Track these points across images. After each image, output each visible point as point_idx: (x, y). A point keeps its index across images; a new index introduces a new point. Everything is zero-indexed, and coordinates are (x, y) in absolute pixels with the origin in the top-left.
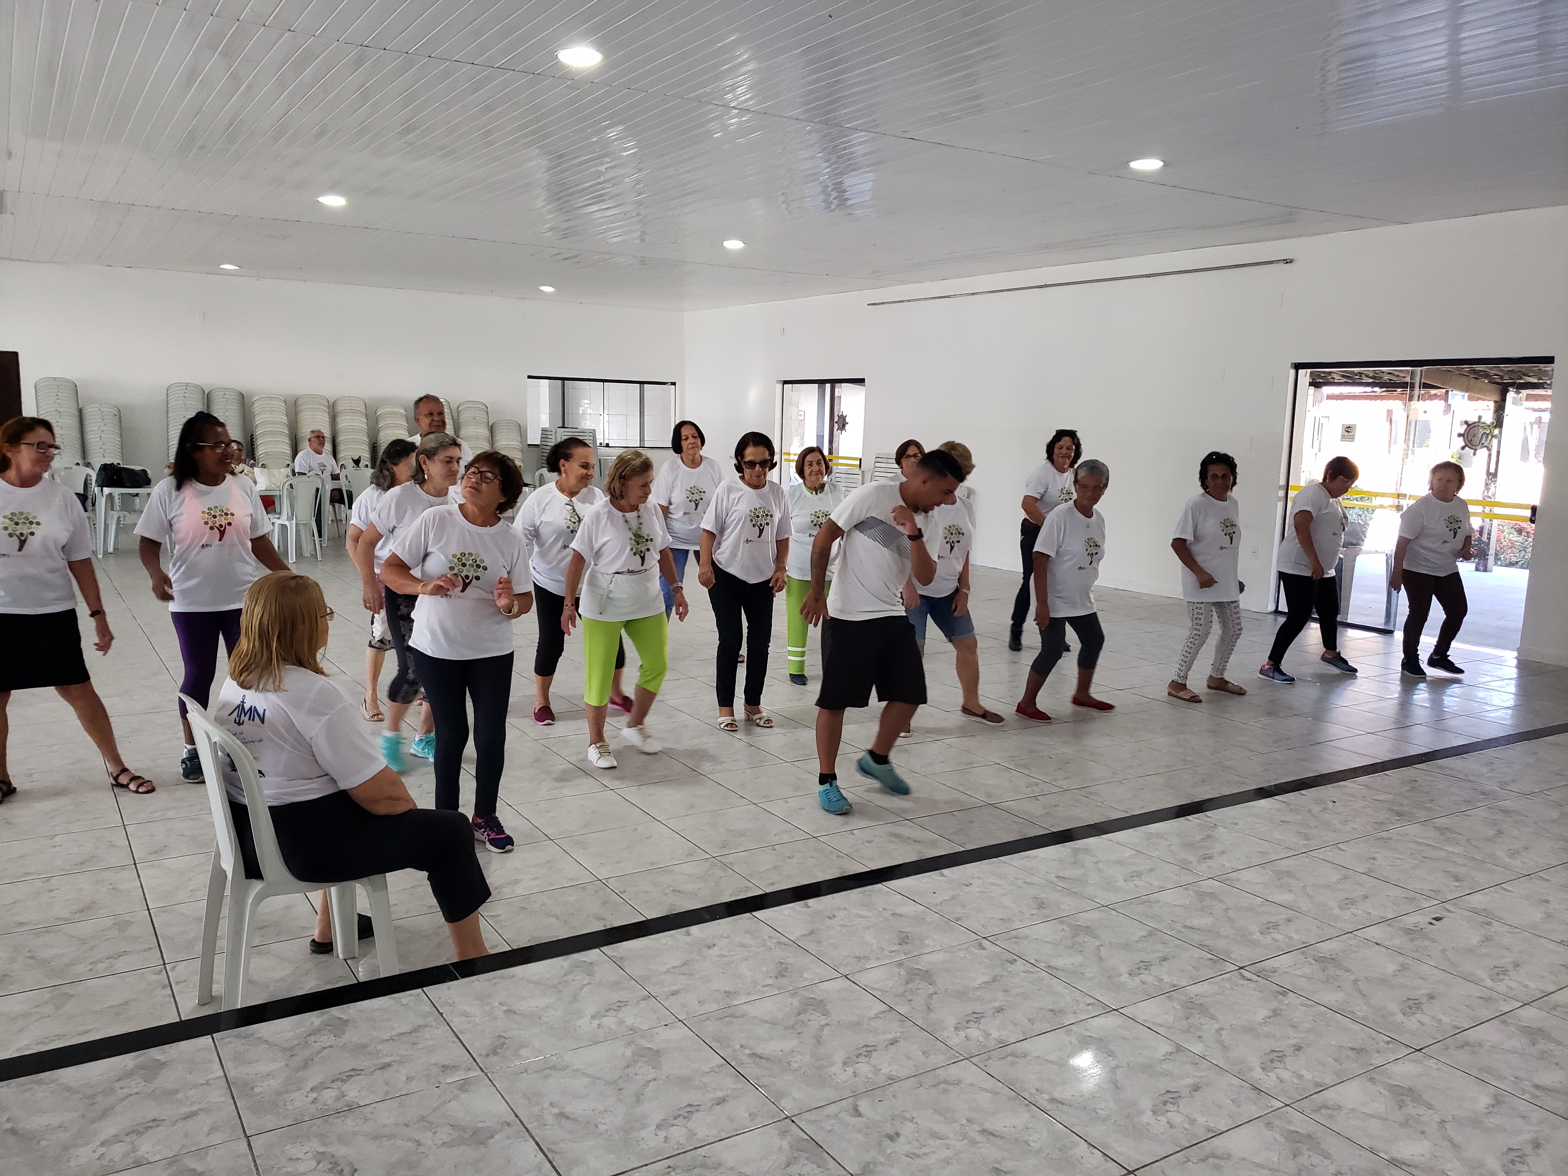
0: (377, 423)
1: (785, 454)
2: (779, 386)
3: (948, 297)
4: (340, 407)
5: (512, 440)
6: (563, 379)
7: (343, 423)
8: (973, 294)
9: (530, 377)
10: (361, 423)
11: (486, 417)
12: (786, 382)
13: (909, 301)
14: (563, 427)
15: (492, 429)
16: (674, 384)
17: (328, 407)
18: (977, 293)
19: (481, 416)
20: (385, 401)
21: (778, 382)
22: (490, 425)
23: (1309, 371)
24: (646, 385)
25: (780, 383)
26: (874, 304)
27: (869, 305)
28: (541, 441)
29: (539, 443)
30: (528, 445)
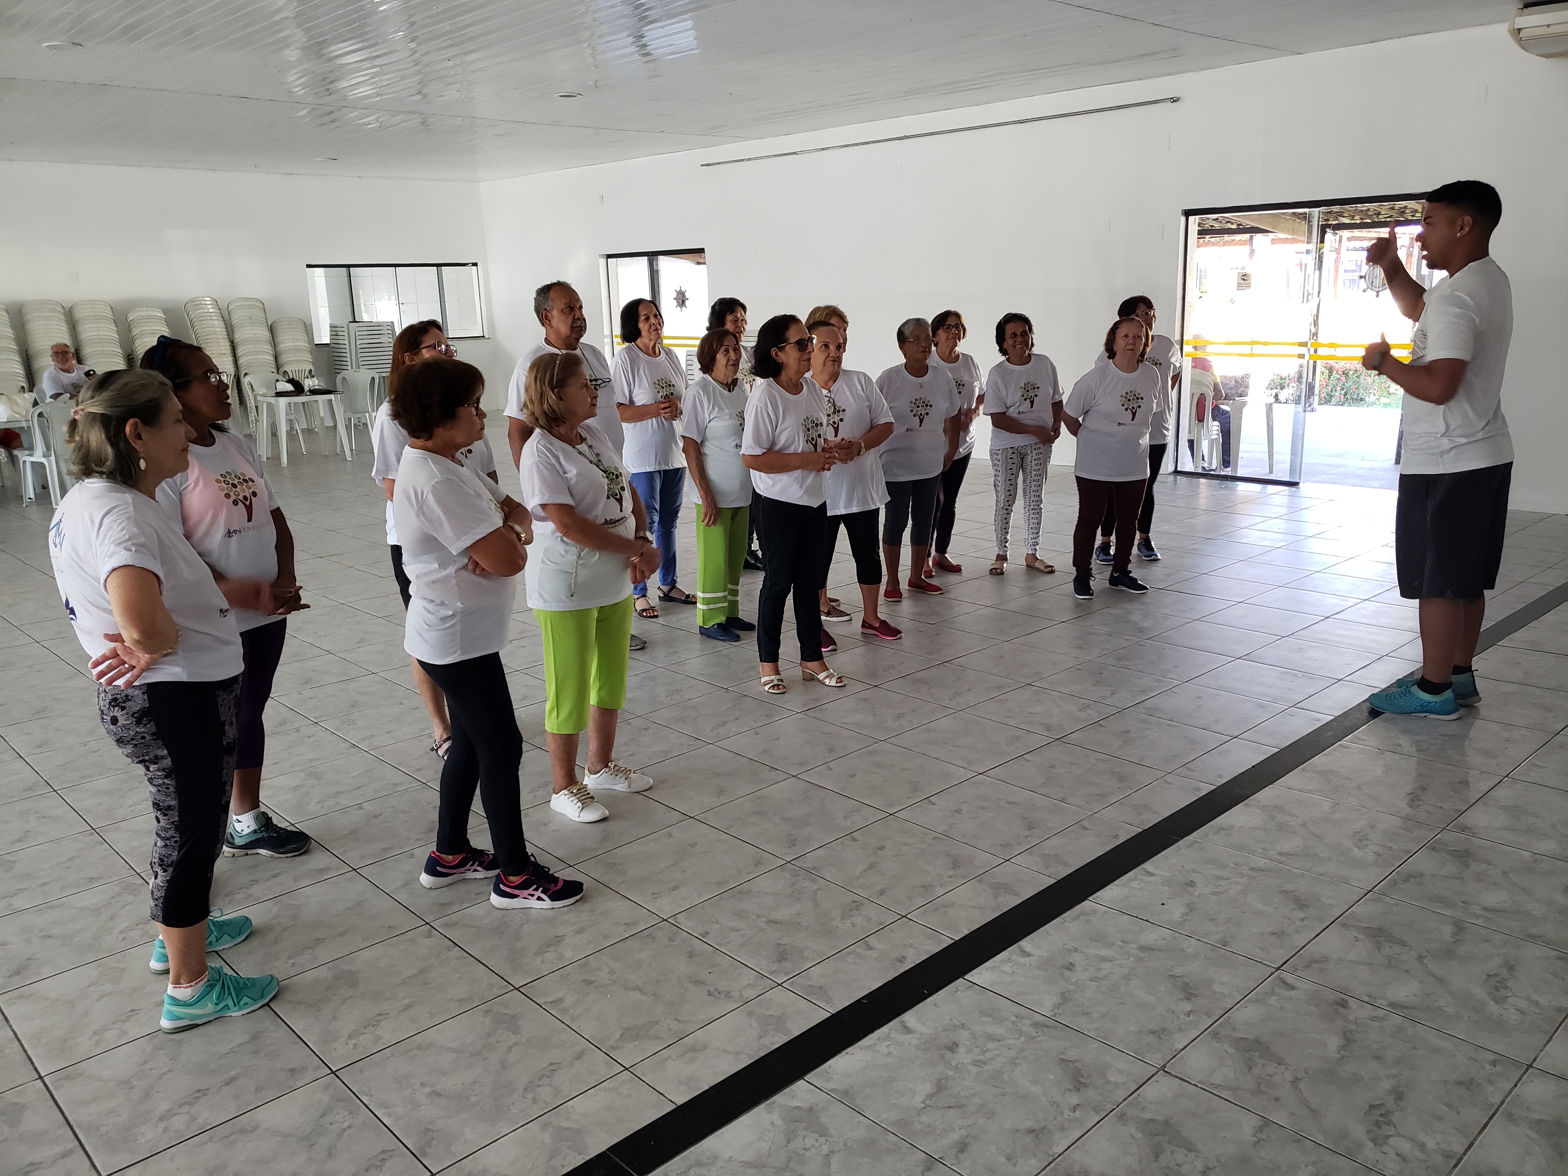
0: (130, 330)
2: (602, 261)
3: (795, 153)
4: (79, 314)
5: (298, 340)
6: (348, 266)
7: (87, 332)
8: (823, 149)
9: (309, 266)
10: (110, 332)
11: (265, 318)
12: (610, 256)
13: (750, 159)
14: (356, 321)
15: (272, 329)
16: (475, 264)
17: (65, 314)
18: (828, 148)
19: (258, 314)
20: (135, 304)
21: (601, 256)
22: (269, 325)
23: (1197, 217)
24: (443, 268)
25: (603, 258)
26: (709, 165)
27: (701, 165)
28: (331, 339)
29: (329, 342)
30: (316, 345)
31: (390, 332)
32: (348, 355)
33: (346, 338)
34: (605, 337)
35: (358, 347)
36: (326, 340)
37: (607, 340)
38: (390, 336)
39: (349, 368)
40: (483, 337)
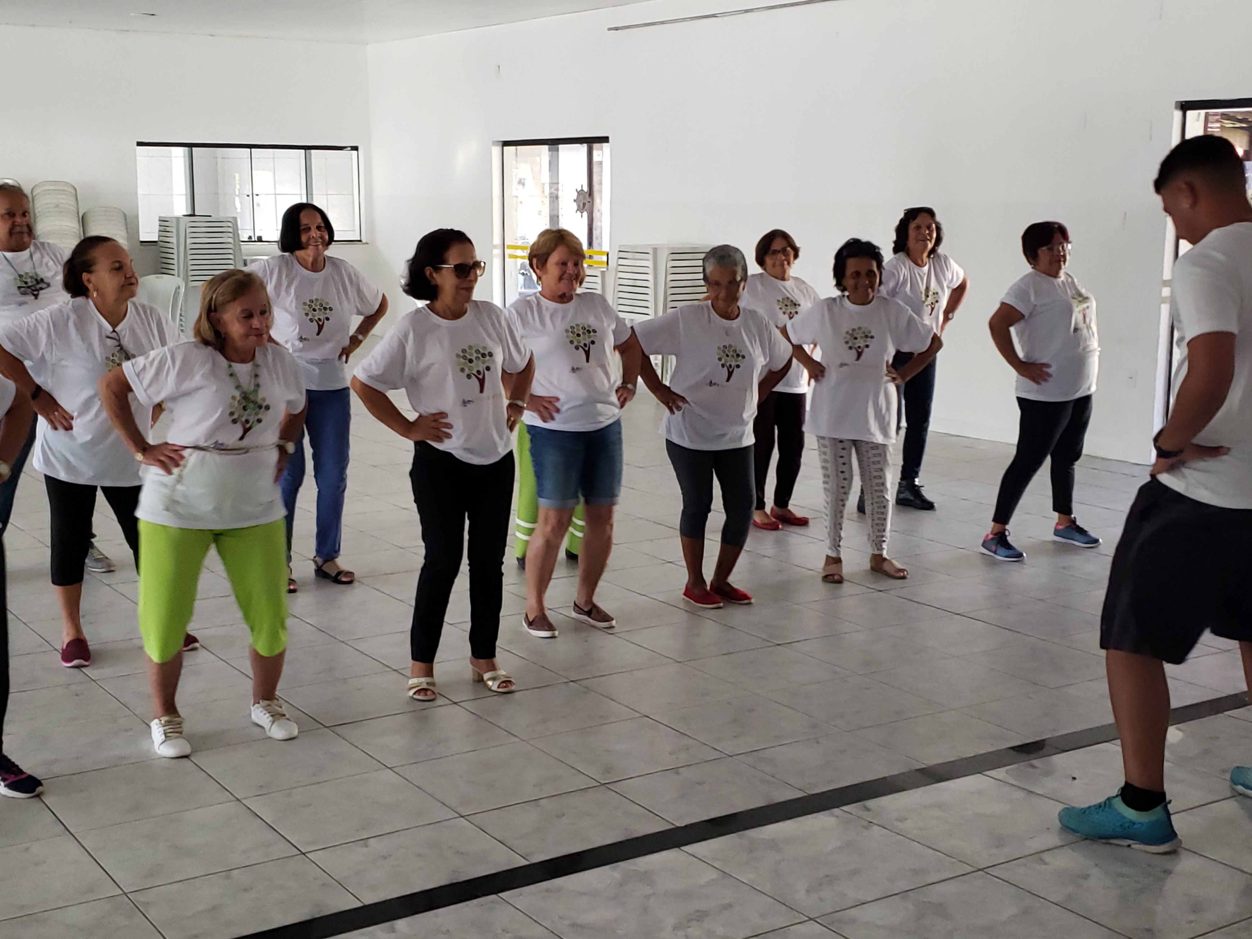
1: (510, 247)
2: (496, 151)
3: (714, 16)
6: (190, 146)
8: (747, 11)
9: (140, 144)
11: (76, 206)
12: (506, 144)
14: (193, 215)
15: (84, 221)
16: (355, 148)
19: (67, 201)
21: (495, 143)
22: (82, 215)
23: (1203, 112)
24: (313, 151)
25: (498, 145)
26: (617, 29)
27: (610, 29)
28: (159, 236)
29: (156, 239)
30: (142, 242)
31: (230, 230)
32: (175, 256)
33: (174, 235)
34: (495, 247)
35: (189, 247)
36: (154, 237)
37: (497, 252)
38: (231, 235)
39: (176, 272)
40: (360, 241)
